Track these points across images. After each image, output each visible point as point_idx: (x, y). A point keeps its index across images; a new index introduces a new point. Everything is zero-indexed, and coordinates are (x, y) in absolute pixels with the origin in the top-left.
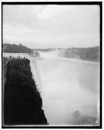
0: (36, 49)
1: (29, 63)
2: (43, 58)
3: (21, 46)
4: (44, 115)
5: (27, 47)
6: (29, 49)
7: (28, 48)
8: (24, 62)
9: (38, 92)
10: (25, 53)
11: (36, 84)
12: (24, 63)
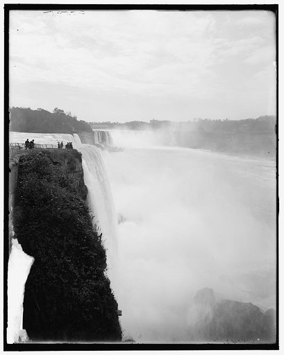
0: (99, 124)
1: (81, 161)
2: (120, 148)
3: (59, 114)
4: (110, 290)
5: (75, 118)
6: (82, 122)
7: (78, 119)
8: (65, 157)
9: (95, 234)
10: (72, 133)
11: (90, 214)
12: (66, 161)
